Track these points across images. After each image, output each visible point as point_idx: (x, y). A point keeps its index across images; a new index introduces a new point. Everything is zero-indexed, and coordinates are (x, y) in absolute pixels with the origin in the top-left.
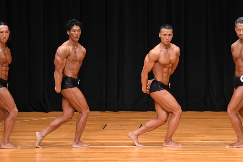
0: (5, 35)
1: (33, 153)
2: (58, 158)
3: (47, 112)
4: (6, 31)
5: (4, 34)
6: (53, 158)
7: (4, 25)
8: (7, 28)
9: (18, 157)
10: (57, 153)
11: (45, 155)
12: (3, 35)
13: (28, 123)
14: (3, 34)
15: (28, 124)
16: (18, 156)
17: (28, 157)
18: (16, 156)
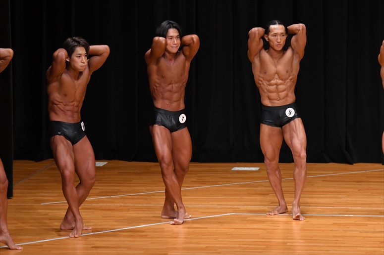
0: (280, 40)
1: (329, 225)
2: (367, 232)
3: (351, 163)
4: (282, 33)
5: (279, 37)
6: (361, 232)
7: (279, 24)
8: (282, 29)
9: (308, 230)
10: (366, 225)
11: (348, 228)
12: (277, 39)
13: (323, 179)
14: (276, 37)
15: (323, 181)
16: (309, 228)
17: (323, 231)
18: (305, 229)
